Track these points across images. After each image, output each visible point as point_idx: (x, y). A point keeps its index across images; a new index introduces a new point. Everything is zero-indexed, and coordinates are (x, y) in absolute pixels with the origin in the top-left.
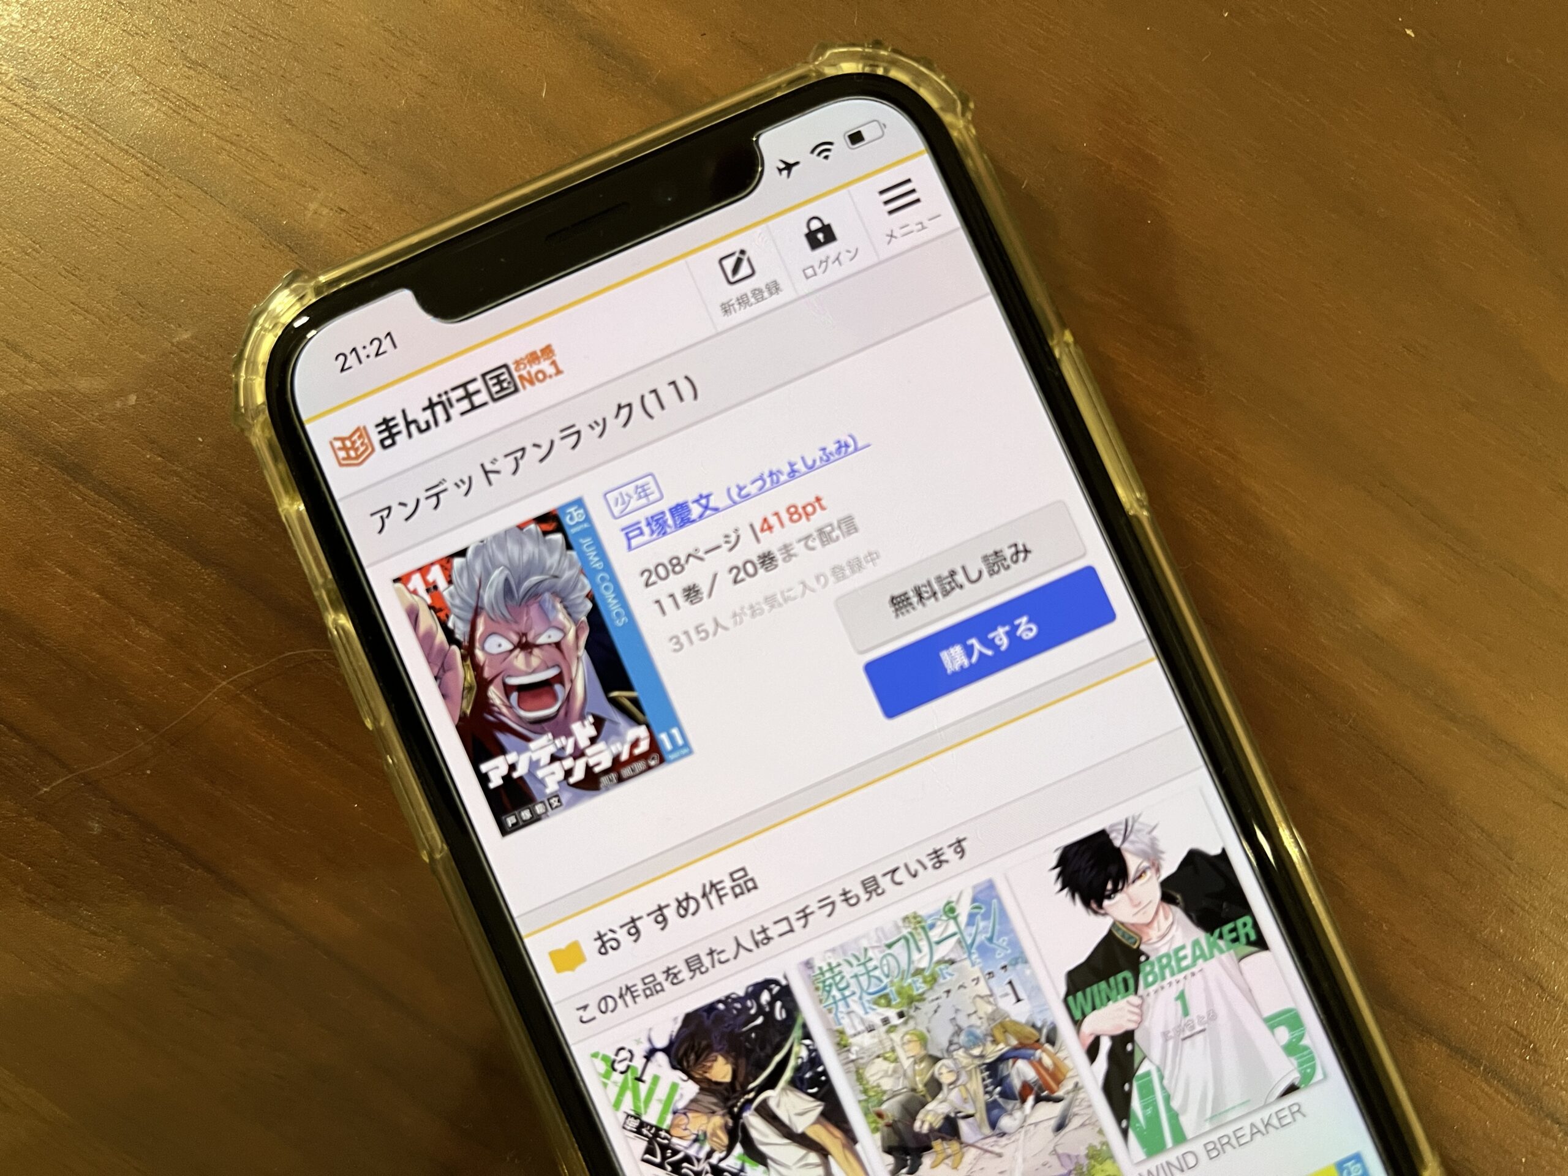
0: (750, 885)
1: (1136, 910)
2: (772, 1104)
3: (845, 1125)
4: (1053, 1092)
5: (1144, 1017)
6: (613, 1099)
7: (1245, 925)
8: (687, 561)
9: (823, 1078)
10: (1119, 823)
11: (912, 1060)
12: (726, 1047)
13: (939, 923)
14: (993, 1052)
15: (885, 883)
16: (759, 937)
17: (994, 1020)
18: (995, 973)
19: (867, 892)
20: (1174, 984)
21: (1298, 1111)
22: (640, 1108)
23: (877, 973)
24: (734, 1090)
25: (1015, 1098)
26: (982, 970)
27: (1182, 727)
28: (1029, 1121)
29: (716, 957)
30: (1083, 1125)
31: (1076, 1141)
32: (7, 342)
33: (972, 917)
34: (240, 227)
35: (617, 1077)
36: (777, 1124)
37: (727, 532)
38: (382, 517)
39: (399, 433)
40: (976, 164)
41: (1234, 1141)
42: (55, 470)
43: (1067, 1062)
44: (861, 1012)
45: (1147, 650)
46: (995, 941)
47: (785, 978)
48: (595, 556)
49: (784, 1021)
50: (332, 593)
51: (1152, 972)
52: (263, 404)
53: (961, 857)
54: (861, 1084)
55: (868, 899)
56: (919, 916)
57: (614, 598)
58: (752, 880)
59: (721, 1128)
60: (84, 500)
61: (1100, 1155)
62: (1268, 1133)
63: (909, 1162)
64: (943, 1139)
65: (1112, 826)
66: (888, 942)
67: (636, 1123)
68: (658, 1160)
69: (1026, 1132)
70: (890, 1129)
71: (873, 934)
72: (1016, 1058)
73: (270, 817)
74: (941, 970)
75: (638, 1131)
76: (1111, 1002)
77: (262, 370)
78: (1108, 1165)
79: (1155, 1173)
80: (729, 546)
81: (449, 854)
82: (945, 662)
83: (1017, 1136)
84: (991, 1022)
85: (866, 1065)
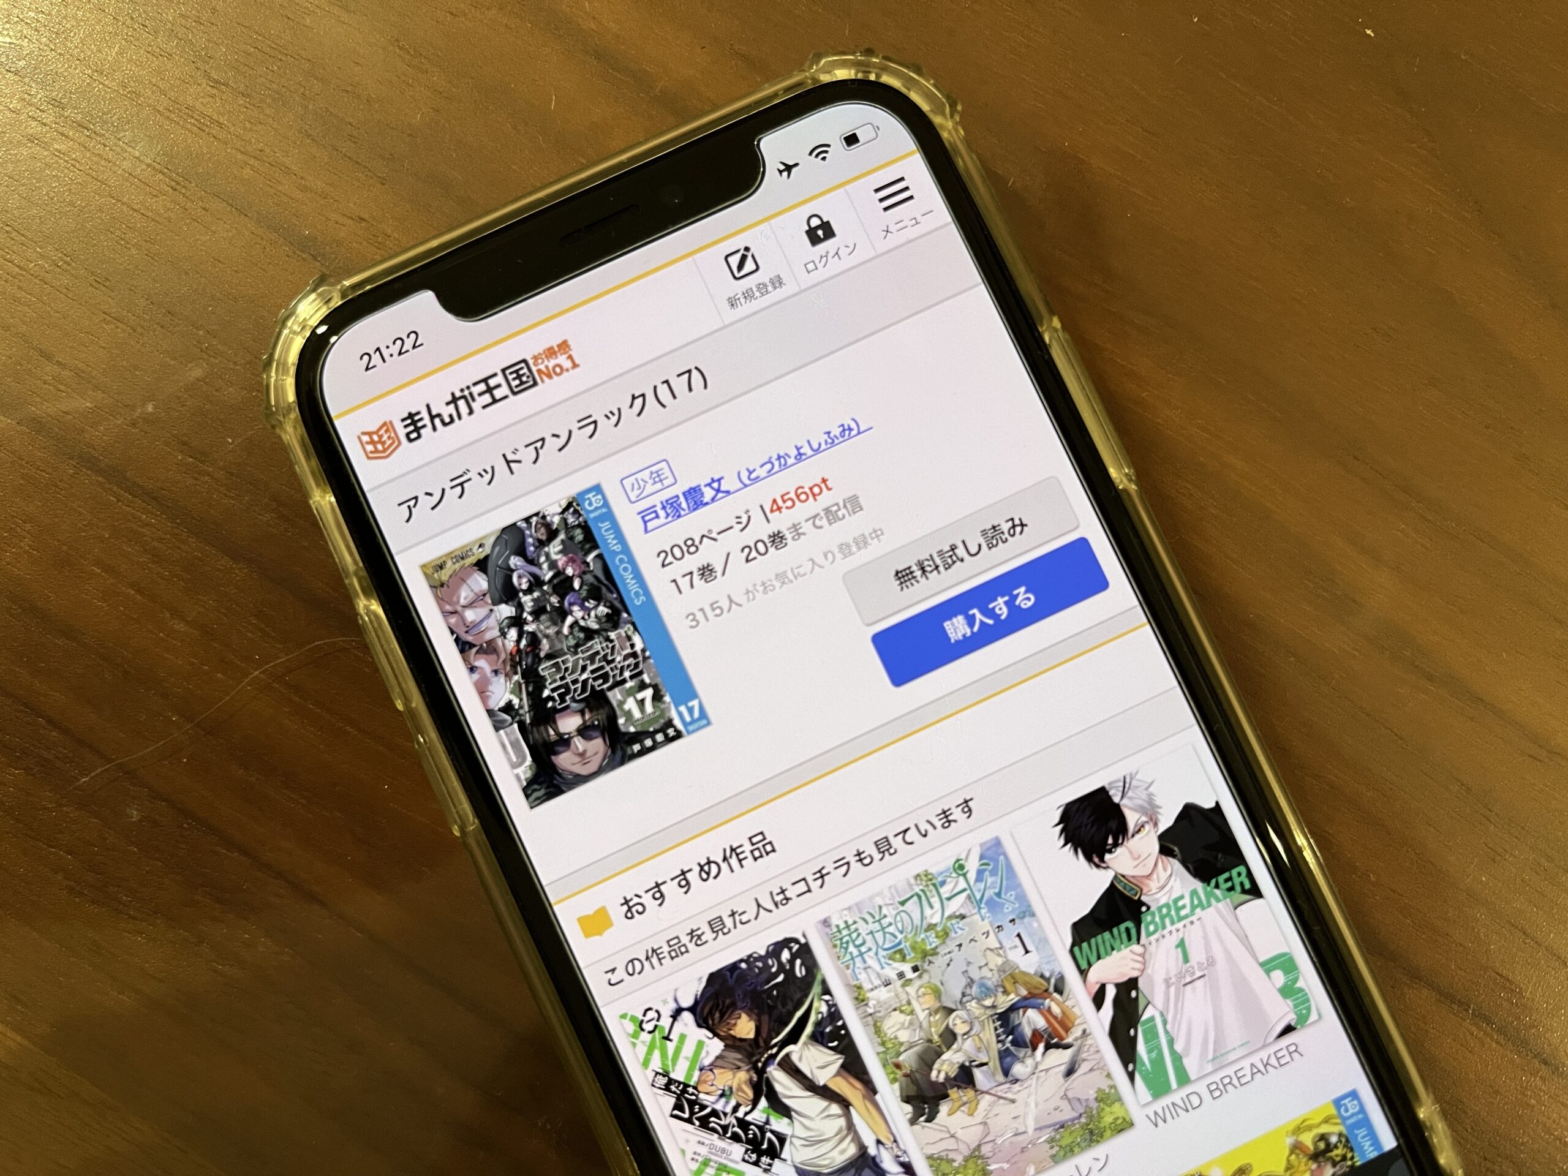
0: (769, 848)
1: (1137, 862)
2: (795, 1058)
3: (865, 1077)
4: (1063, 1039)
5: (1147, 965)
6: (641, 1060)
7: (1239, 874)
8: (701, 542)
9: (843, 1032)
10: (1118, 781)
11: (927, 1012)
12: (749, 1005)
13: (949, 880)
14: (1004, 1002)
15: (896, 843)
16: (778, 898)
17: (1004, 971)
18: (1004, 927)
19: (880, 852)
20: (1174, 932)
21: (1296, 1051)
22: (668, 1065)
23: (891, 929)
24: (758, 1046)
25: (1027, 1047)
26: (991, 924)
27: (1174, 687)
28: (1041, 1068)
29: (737, 918)
30: (1091, 1070)
31: (1085, 1085)
32: (41, 351)
33: (980, 874)
34: (265, 238)
35: (645, 1037)
36: (800, 1077)
37: (738, 515)
38: (409, 507)
39: (424, 426)
40: (966, 162)
41: (1235, 1081)
42: (89, 472)
43: (1075, 1010)
44: (877, 967)
45: (1139, 616)
46: (1003, 896)
47: (804, 936)
48: (613, 539)
49: (803, 978)
50: (363, 581)
51: (1153, 922)
52: (294, 402)
53: (969, 817)
54: (879, 1037)
55: (881, 859)
56: (931, 874)
57: (632, 579)
58: (770, 843)
59: (745, 1082)
60: (119, 500)
61: (1108, 1097)
62: (1267, 1072)
63: (927, 1110)
64: (959, 1087)
65: (1110, 783)
66: (902, 899)
67: (665, 1080)
68: (686, 1115)
69: (1038, 1078)
70: (908, 1079)
71: (886, 893)
72: (1026, 1008)
73: (303, 801)
74: (952, 924)
75: (667, 1088)
76: (1115, 952)
77: (292, 371)
78: (1116, 1107)
79: (1162, 1115)
80: (741, 526)
81: (480, 828)
82: (949, 632)
83: (1029, 1082)
84: (1001, 973)
85: (883, 1018)
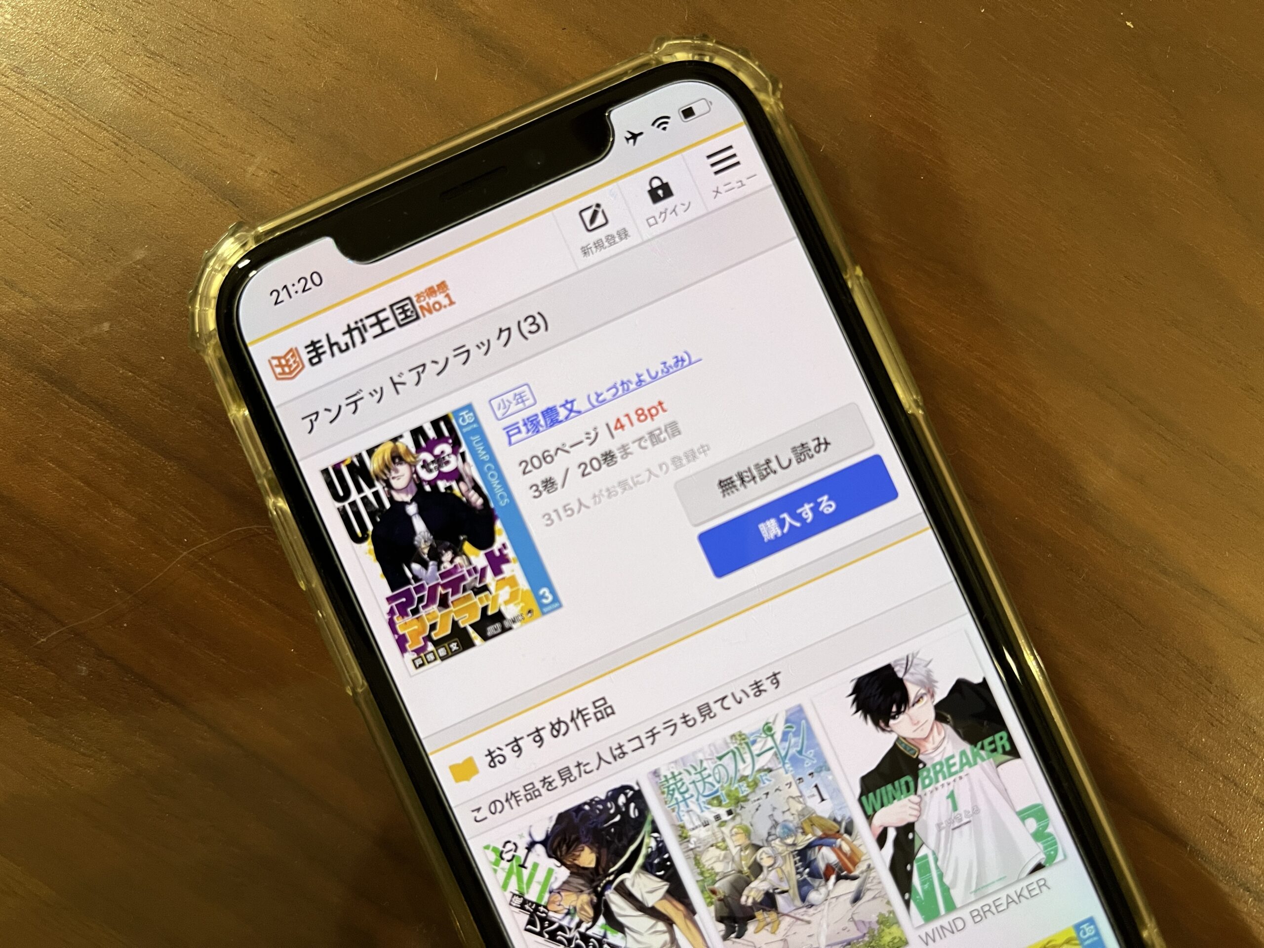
0: (609, 711)
1: (915, 727)
2: (628, 884)
3: (686, 901)
4: (850, 872)
5: (922, 812)
6: (501, 882)
7: (1001, 738)
9: (668, 863)
10: (902, 659)
11: (738, 848)
12: (591, 840)
13: (759, 739)
14: (803, 841)
15: (716, 708)
16: (617, 752)
17: (804, 816)
18: (805, 779)
19: (702, 716)
20: (946, 785)
21: (1044, 885)
22: (523, 888)
23: (710, 779)
24: (598, 874)
25: (821, 878)
26: (793, 776)
27: (951, 582)
28: (832, 895)
29: (582, 768)
30: (874, 898)
31: (869, 910)
32: (6, 281)
33: (785, 734)
34: (193, 186)
35: (504, 864)
36: (632, 900)
37: (587, 430)
38: (311, 421)
39: (324, 353)
40: (783, 132)
41: (993, 909)
42: (46, 383)
43: (862, 848)
44: (698, 811)
45: (923, 521)
46: (804, 753)
47: (638, 784)
48: (483, 450)
49: (636, 818)
50: (272, 482)
51: (928, 776)
52: (215, 329)
53: (777, 687)
54: (698, 868)
55: (703, 722)
56: (744, 734)
58: (610, 707)
59: (587, 903)
60: (70, 407)
61: (887, 921)
62: (1020, 902)
63: (737, 929)
64: (764, 910)
65: (895, 661)
66: (719, 755)
67: (520, 901)
68: (538, 930)
69: (829, 903)
70: (722, 903)
71: (707, 749)
72: (821, 845)
73: (223, 660)
74: (761, 776)
75: (522, 907)
76: (895, 801)
77: (213, 303)
78: (894, 929)
79: (931, 935)
80: (590, 441)
81: (368, 688)
82: (763, 533)
83: (822, 907)
84: (801, 817)
85: (702, 852)
